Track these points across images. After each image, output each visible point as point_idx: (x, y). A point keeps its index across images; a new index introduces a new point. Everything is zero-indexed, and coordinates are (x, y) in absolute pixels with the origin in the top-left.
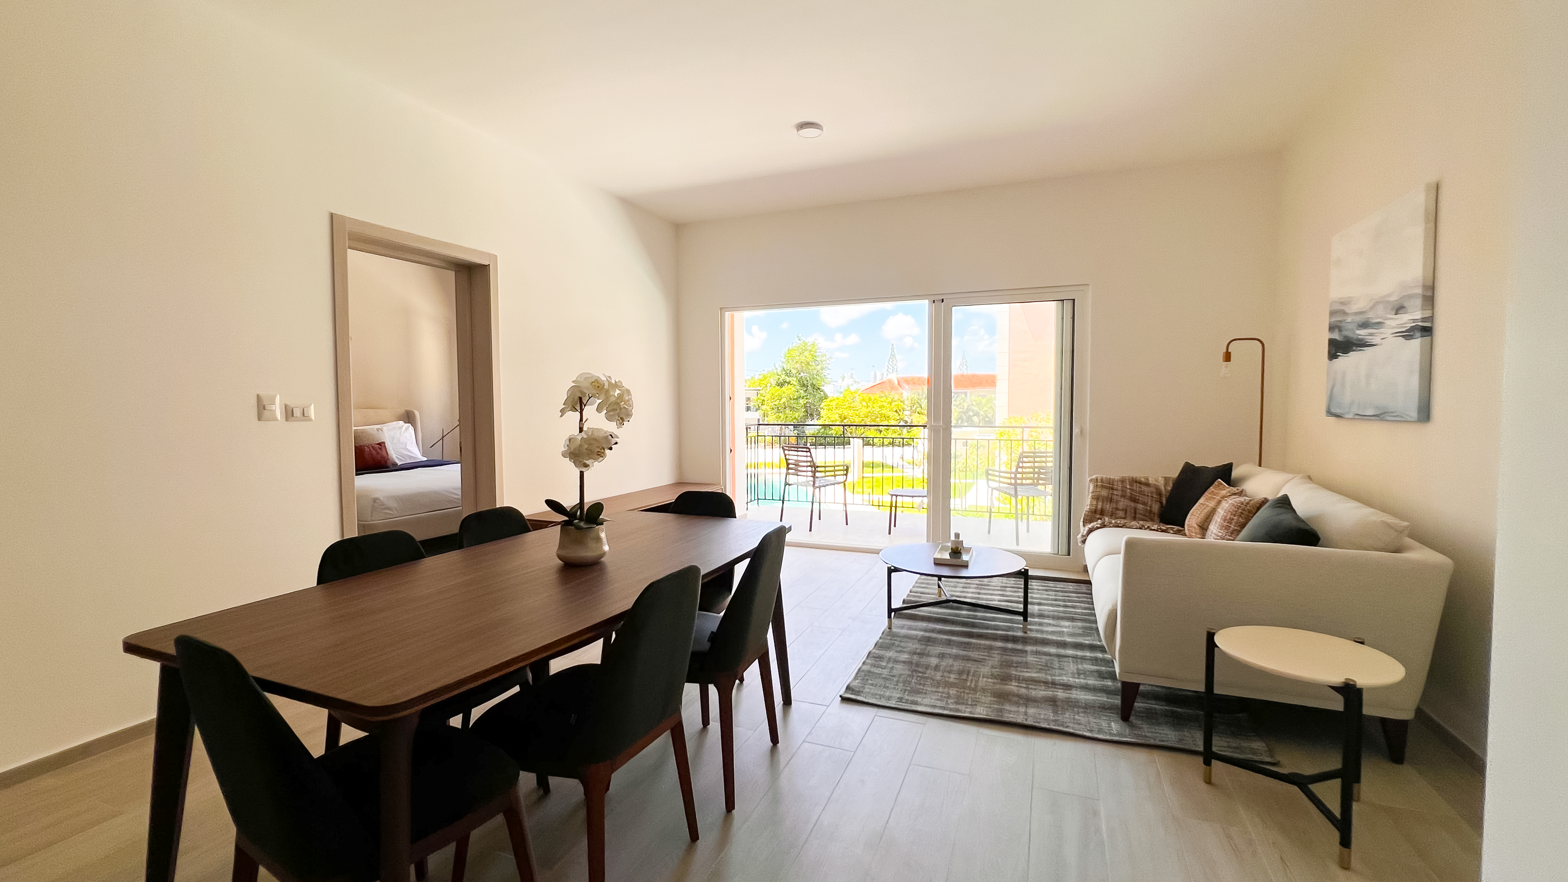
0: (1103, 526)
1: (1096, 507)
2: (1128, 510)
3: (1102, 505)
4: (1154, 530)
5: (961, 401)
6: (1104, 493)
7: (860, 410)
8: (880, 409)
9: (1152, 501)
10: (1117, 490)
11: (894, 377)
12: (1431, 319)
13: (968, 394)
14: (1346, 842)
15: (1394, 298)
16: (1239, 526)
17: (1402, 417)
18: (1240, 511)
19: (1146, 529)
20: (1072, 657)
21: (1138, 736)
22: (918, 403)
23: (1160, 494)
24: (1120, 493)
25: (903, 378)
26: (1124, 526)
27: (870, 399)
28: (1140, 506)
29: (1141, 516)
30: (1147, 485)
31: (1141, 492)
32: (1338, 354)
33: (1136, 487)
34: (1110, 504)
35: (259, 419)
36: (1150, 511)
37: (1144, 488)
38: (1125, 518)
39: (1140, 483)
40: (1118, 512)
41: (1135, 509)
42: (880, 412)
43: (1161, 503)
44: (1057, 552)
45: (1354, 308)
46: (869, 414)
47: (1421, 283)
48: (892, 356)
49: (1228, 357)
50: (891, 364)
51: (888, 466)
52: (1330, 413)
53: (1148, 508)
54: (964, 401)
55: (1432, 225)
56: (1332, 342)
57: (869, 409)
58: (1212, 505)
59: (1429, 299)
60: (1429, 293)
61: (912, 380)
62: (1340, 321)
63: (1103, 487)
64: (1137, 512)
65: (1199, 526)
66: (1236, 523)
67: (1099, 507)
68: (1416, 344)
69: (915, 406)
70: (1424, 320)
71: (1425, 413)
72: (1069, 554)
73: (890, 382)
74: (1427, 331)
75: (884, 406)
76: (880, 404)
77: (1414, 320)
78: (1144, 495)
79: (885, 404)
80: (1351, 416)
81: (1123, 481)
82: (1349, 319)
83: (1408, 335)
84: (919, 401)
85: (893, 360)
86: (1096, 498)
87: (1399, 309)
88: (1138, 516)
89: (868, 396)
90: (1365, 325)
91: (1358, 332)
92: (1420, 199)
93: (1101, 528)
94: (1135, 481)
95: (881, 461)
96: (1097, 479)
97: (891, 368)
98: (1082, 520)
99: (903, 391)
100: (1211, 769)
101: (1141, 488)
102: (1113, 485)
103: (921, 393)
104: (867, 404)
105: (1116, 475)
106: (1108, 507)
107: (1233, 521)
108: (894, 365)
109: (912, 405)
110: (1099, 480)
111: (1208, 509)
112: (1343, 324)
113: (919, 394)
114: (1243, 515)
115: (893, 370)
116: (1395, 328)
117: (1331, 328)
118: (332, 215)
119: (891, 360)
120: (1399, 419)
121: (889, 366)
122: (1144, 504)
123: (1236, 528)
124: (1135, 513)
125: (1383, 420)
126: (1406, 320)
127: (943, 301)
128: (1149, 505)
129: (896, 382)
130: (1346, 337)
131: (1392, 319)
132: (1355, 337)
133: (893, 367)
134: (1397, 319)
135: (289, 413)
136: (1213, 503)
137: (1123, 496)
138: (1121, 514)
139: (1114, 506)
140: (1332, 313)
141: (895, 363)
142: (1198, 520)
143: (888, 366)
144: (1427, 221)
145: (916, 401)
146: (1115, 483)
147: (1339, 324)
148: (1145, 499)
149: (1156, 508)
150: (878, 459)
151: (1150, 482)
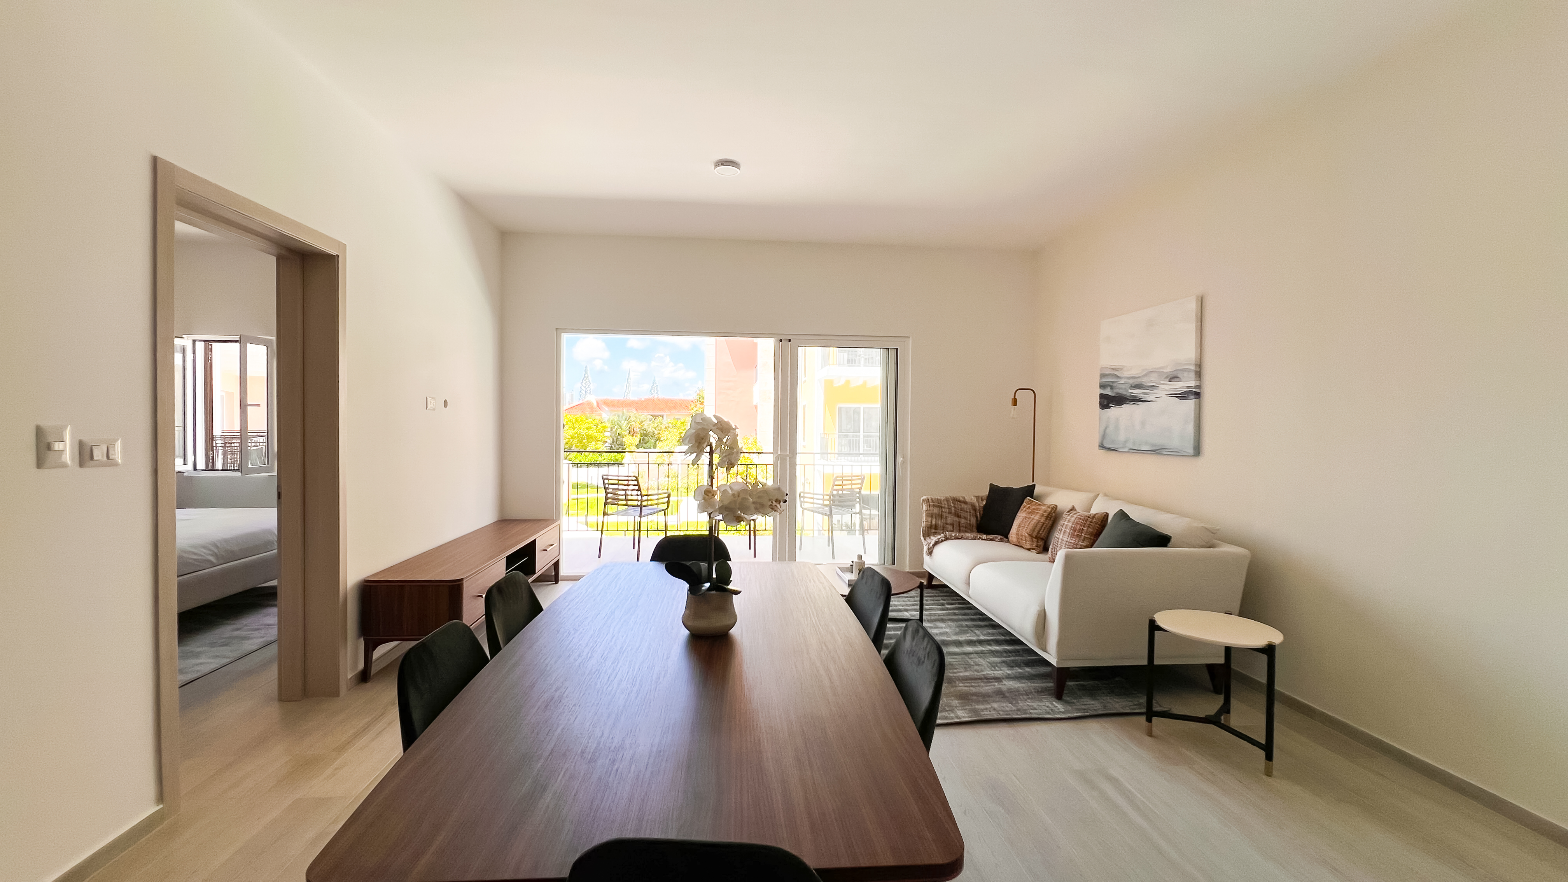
0: (946, 539)
1: (931, 523)
2: (955, 524)
3: (936, 521)
4: (985, 540)
5: (659, 424)
6: (936, 511)
7: (567, 431)
8: (587, 431)
9: (970, 515)
10: (944, 508)
11: (592, 399)
12: (1199, 387)
13: (665, 417)
14: (1269, 757)
15: (1168, 370)
16: (1089, 534)
17: (1179, 452)
18: (1088, 523)
19: (979, 539)
20: (976, 653)
21: (1079, 710)
22: (618, 424)
23: (975, 510)
24: (947, 510)
25: (602, 400)
26: (962, 538)
27: (577, 421)
28: (963, 521)
29: (964, 529)
30: (965, 503)
31: (962, 509)
32: (1110, 405)
33: (958, 505)
34: (941, 520)
35: (40, 464)
36: (970, 524)
37: (963, 506)
38: (953, 531)
39: (960, 501)
40: (947, 526)
41: (959, 522)
42: (587, 434)
43: (977, 517)
44: (883, 563)
45: (1126, 374)
46: (576, 435)
47: (1194, 362)
48: (585, 378)
49: (1015, 402)
50: (585, 385)
51: (593, 487)
52: (1102, 446)
53: (968, 522)
54: (661, 424)
55: (1200, 323)
56: (1102, 396)
57: (576, 430)
58: (1037, 518)
59: (1199, 374)
60: (1198, 370)
61: (612, 402)
62: (1113, 382)
63: (934, 506)
64: (961, 525)
65: (1029, 535)
66: (1087, 532)
67: (934, 523)
68: (1190, 404)
69: (616, 428)
70: (1196, 387)
71: (1197, 451)
72: (894, 564)
73: (590, 404)
74: (1197, 395)
75: (590, 428)
76: (587, 425)
77: (1188, 387)
78: (964, 511)
79: (592, 426)
80: (1126, 450)
81: (947, 500)
82: (1122, 381)
83: (1183, 396)
84: (619, 423)
85: (587, 382)
86: (930, 515)
87: (1173, 378)
88: (962, 528)
89: (575, 417)
90: (1138, 386)
91: (1130, 391)
92: (1192, 306)
93: (945, 540)
94: (955, 500)
95: (586, 482)
96: (928, 500)
97: (584, 389)
98: (922, 534)
99: (602, 412)
100: (1152, 725)
101: (960, 505)
102: (941, 504)
103: (621, 415)
104: (573, 425)
105: (941, 496)
106: (940, 523)
107: (1083, 531)
108: (587, 387)
109: (612, 426)
110: (930, 501)
111: (1034, 521)
112: (1115, 384)
113: (619, 416)
114: (1091, 526)
115: (586, 392)
116: (1167, 390)
117: (1102, 386)
118: (155, 160)
119: (584, 382)
120: (1176, 453)
121: (583, 388)
122: (965, 518)
123: (1086, 536)
124: (960, 526)
125: (1158, 453)
126: (1180, 386)
127: (790, 340)
128: (968, 519)
129: (595, 404)
130: (1118, 393)
131: (1167, 384)
132: (1129, 394)
133: (586, 389)
134: (1170, 385)
135: (85, 454)
136: (1038, 516)
137: (950, 513)
138: (950, 527)
139: (945, 521)
140: (1103, 376)
141: (589, 384)
142: (1027, 530)
143: (581, 388)
144: (1197, 321)
145: (616, 423)
146: (943, 502)
147: (1111, 384)
148: (965, 515)
149: (973, 521)
150: (583, 480)
151: (967, 501)
